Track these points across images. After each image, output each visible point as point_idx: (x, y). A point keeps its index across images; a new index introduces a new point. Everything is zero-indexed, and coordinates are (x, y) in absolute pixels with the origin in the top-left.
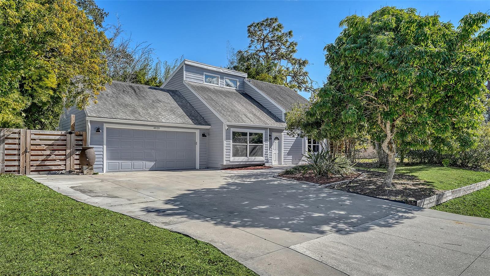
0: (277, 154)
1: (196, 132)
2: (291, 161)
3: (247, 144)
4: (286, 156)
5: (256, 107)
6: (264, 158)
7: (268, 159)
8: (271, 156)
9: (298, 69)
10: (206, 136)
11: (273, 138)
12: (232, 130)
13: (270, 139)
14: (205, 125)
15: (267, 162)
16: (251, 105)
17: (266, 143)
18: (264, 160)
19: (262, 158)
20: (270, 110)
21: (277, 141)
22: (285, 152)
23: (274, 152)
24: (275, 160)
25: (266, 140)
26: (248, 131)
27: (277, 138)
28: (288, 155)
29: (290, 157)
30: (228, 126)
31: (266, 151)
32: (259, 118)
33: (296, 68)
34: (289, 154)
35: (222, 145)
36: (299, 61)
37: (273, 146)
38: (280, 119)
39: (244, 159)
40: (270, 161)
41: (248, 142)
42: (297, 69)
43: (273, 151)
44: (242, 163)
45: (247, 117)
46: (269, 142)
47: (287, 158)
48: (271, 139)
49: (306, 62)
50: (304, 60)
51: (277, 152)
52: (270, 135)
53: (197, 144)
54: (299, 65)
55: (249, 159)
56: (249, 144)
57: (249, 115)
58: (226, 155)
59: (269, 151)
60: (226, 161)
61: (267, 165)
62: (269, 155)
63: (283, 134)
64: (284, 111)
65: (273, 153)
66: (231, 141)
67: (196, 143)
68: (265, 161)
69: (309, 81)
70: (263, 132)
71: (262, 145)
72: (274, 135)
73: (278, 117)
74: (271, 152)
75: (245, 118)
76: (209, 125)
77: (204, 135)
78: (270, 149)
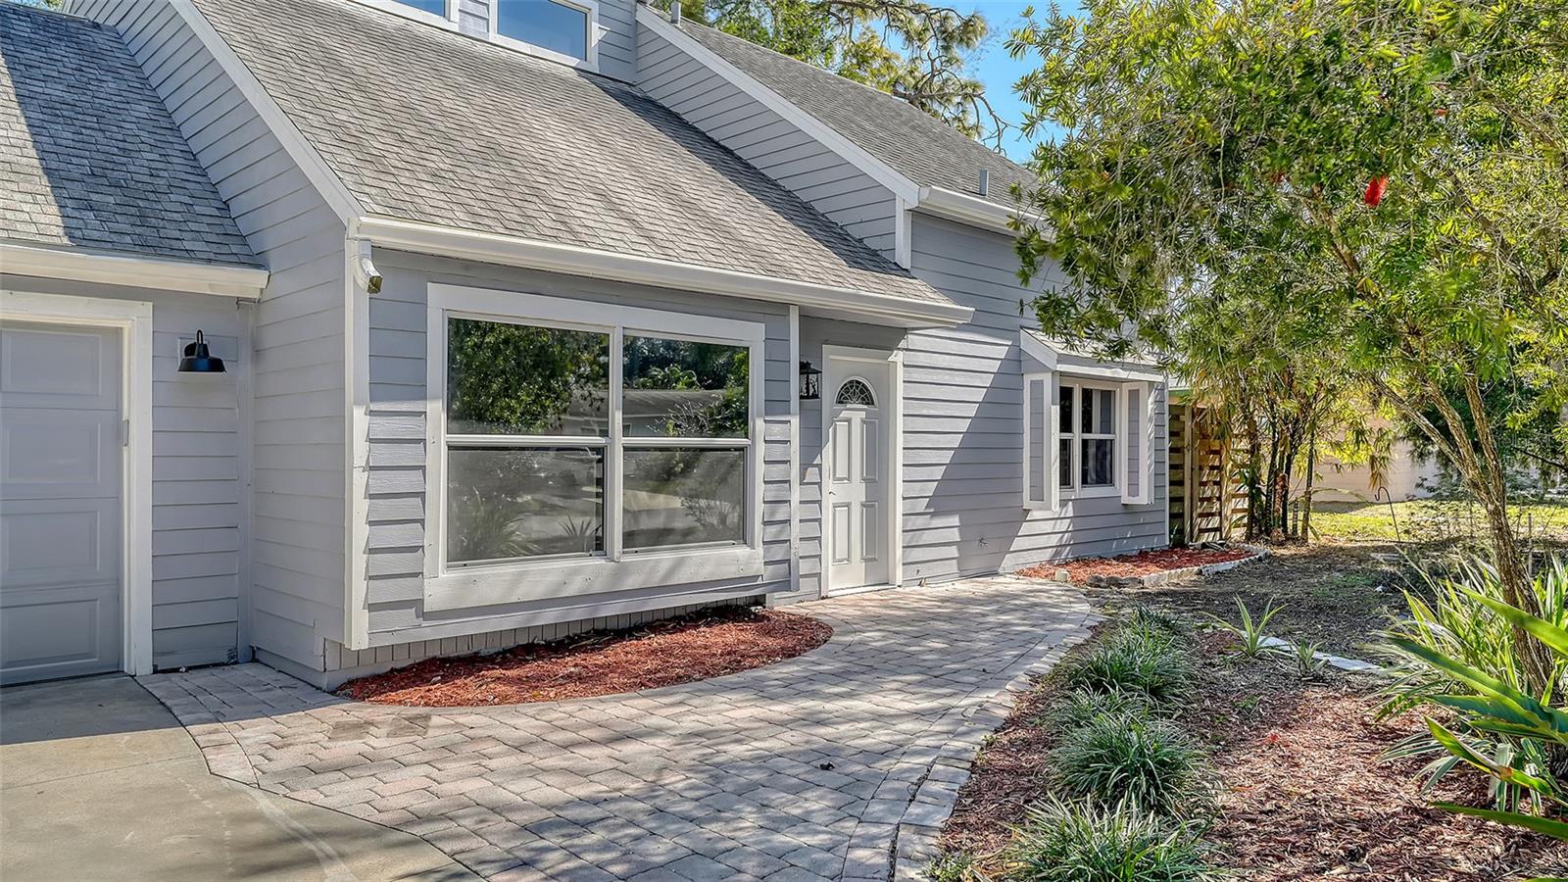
0: (856, 510)
1: (118, 331)
2: (953, 551)
3: (597, 440)
4: (920, 522)
5: (706, 168)
6: (760, 550)
7: (788, 561)
8: (811, 530)
9: (937, 64)
10: (216, 366)
11: (829, 390)
12: (445, 301)
13: (810, 395)
14: (209, 261)
15: (785, 584)
16: (672, 154)
17: (777, 431)
18: (757, 567)
19: (741, 551)
20: (804, 197)
21: (856, 413)
22: (916, 490)
23: (833, 492)
24: (842, 553)
25: (776, 406)
26: (617, 323)
27: (856, 392)
28: (933, 515)
29: (949, 527)
30: (378, 252)
31: (773, 493)
32: (715, 226)
33: (925, 56)
34: (938, 505)
35: (340, 446)
36: (946, 18)
37: (828, 450)
38: (874, 253)
39: (576, 571)
40: (804, 567)
41: (617, 418)
42: (933, 61)
43: (829, 484)
44: (549, 616)
45: (613, 208)
46: (795, 421)
47: (928, 537)
48: (815, 396)
49: (979, 25)
50: (966, 14)
51: (857, 492)
52: (805, 368)
53: (131, 442)
54: (944, 39)
55: (622, 571)
56: (619, 441)
57: (636, 199)
58: (372, 551)
59: (796, 495)
60: (372, 607)
61: (781, 604)
62: (795, 523)
63: (898, 357)
64: (908, 193)
65: (828, 502)
66: (436, 409)
67: (119, 433)
68: (768, 574)
69: (988, 126)
70: (749, 334)
71: (741, 449)
72: (839, 364)
73: (860, 241)
74: (812, 493)
75: (585, 211)
76: (258, 266)
77: (199, 358)
78: (803, 475)
